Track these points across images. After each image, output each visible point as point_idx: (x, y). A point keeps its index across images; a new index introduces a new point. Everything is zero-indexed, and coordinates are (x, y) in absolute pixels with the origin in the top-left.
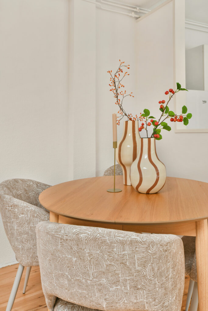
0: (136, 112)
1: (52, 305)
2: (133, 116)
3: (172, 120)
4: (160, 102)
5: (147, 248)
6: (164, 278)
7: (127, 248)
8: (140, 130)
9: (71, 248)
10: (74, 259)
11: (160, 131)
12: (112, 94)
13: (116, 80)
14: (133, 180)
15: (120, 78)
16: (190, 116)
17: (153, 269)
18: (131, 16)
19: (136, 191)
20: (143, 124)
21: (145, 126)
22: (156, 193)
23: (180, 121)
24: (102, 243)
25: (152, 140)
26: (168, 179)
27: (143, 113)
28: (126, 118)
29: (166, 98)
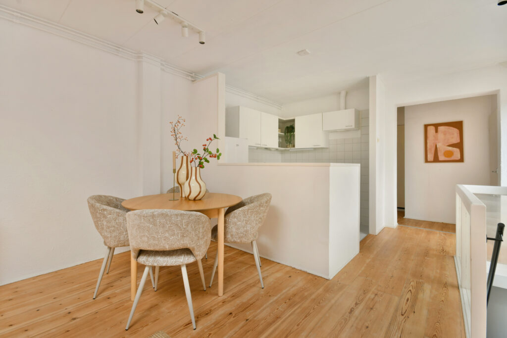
0: (189, 151)
1: (136, 256)
2: (187, 153)
3: (210, 157)
4: (203, 145)
5: (189, 217)
6: (197, 232)
7: (179, 217)
8: (191, 162)
9: (149, 220)
10: (151, 226)
11: (203, 163)
12: (173, 138)
13: (176, 128)
14: (186, 192)
15: (179, 127)
16: (220, 154)
17: (192, 227)
18: (188, 79)
19: (187, 199)
20: (193, 159)
21: (194, 160)
22: (200, 200)
23: (215, 157)
24: (166, 216)
25: (198, 168)
26: (207, 191)
27: (193, 151)
28: (182, 154)
29: (207, 143)
